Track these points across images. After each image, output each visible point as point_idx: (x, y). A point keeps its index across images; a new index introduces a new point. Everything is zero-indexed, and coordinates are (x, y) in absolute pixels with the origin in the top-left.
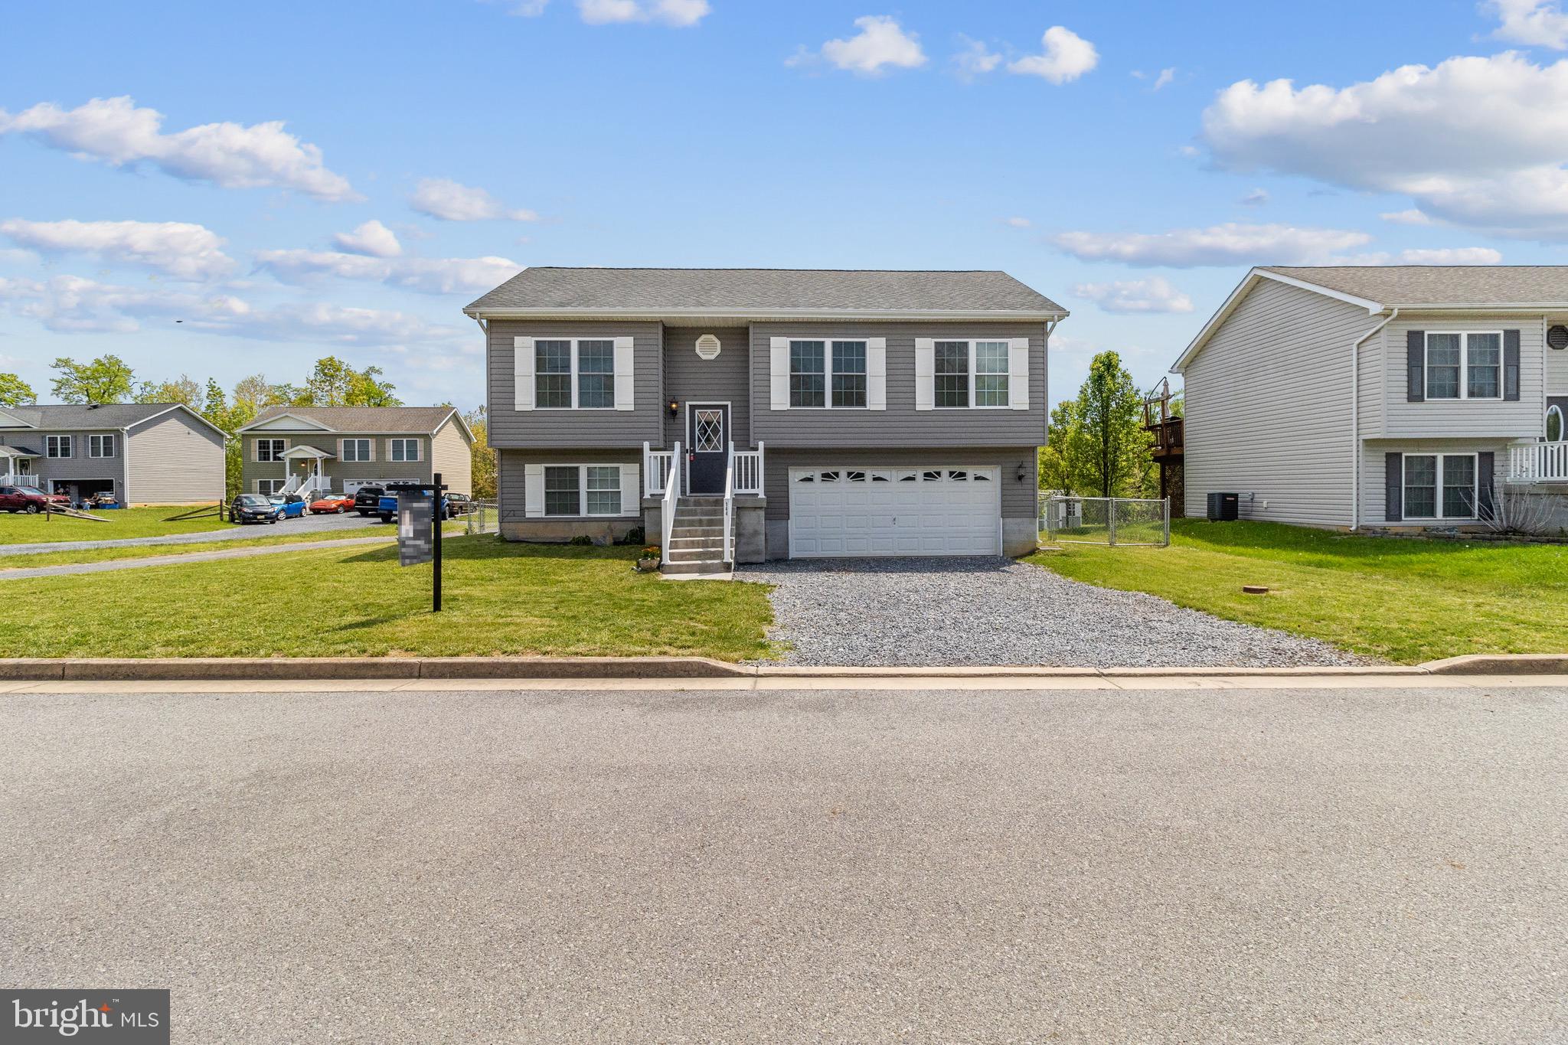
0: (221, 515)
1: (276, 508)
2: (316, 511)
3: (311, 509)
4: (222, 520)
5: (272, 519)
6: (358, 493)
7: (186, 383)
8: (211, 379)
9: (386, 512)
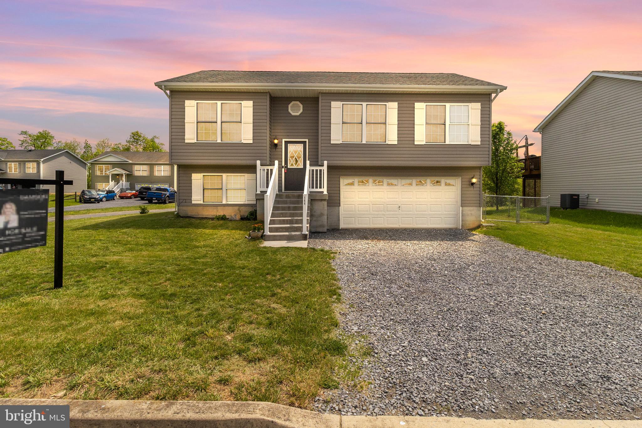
0: (76, 199)
1: (101, 196)
2: (122, 198)
3: (119, 197)
4: (76, 201)
5: (99, 201)
6: (140, 189)
7: (75, 142)
8: (86, 140)
9: (150, 198)
